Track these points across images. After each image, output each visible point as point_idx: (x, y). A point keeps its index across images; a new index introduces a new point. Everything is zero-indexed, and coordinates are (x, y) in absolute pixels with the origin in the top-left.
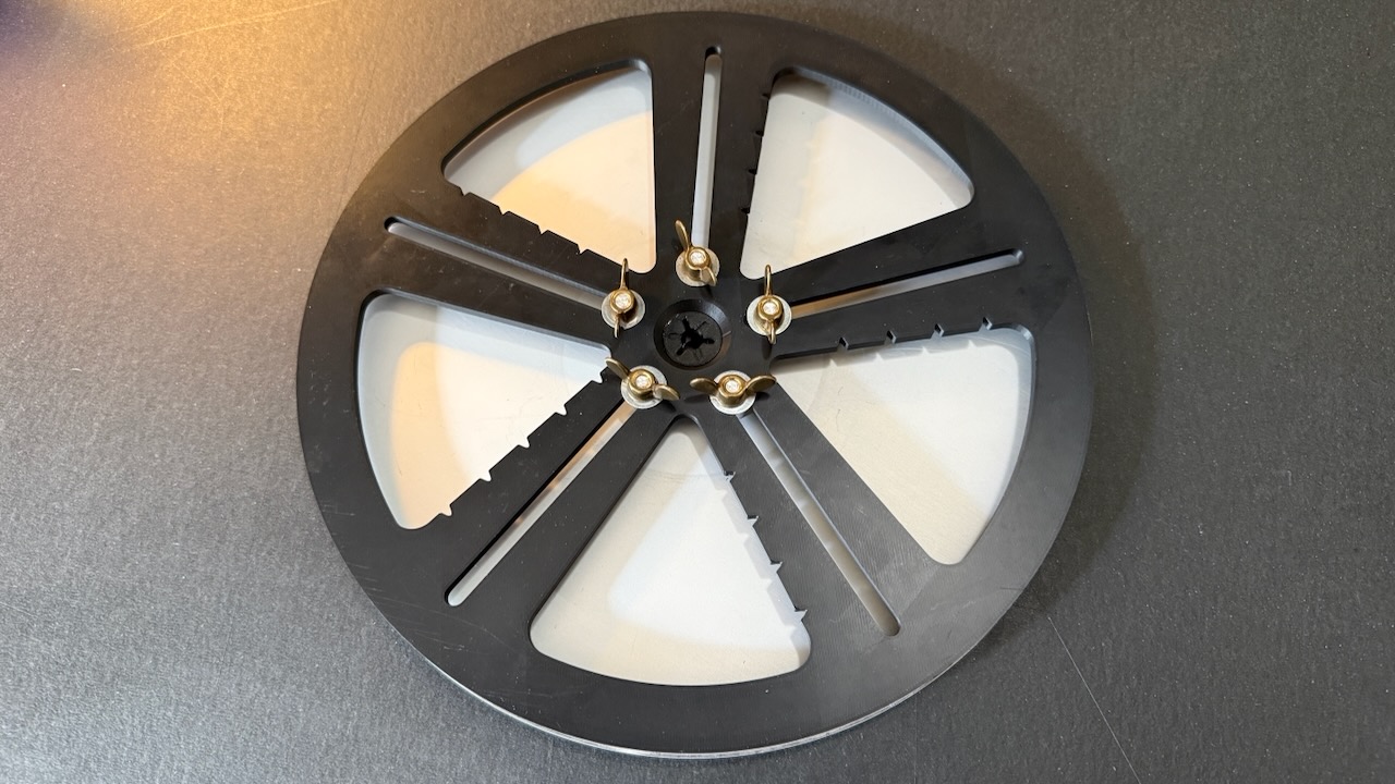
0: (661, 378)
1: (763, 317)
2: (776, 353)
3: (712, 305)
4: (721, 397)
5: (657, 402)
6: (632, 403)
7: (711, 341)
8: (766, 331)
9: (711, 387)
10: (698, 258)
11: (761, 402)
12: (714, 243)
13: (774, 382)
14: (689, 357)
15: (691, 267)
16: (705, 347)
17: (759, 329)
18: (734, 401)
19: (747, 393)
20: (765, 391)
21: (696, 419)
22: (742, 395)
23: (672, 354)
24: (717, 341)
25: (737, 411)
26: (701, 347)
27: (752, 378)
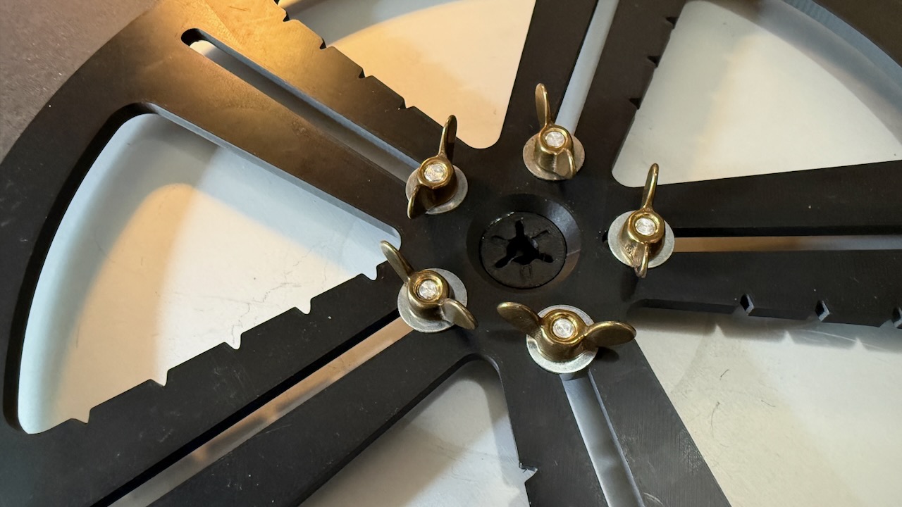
0: (461, 292)
1: (632, 237)
2: (642, 293)
3: (562, 208)
4: (542, 340)
5: (447, 326)
6: (409, 321)
7: (549, 259)
8: (631, 259)
9: (529, 321)
10: (556, 139)
11: (604, 366)
12: (583, 129)
13: (631, 336)
14: (511, 273)
15: (543, 149)
16: (536, 264)
17: (623, 256)
18: (562, 352)
19: (585, 345)
20: (612, 348)
21: (496, 366)
22: (577, 345)
23: (489, 264)
24: (557, 261)
25: (565, 368)
26: (533, 262)
27: (596, 321)
